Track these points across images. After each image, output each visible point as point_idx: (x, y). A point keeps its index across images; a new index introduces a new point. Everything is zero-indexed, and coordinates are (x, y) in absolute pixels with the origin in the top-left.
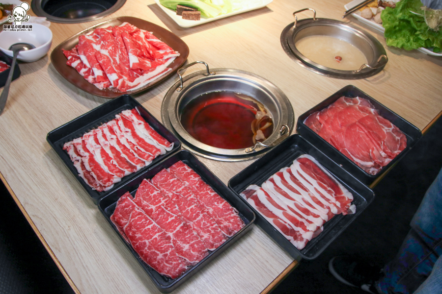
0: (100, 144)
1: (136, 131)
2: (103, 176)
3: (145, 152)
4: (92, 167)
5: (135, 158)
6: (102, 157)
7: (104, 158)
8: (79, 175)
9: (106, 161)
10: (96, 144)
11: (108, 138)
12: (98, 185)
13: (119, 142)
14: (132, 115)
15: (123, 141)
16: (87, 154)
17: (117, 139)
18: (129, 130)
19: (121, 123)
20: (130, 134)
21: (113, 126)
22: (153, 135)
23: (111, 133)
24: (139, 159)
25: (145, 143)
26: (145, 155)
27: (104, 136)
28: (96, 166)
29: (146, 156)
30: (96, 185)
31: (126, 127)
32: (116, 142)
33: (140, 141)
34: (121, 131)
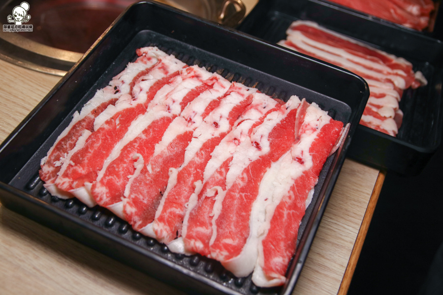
0: (183, 109)
1: (274, 165)
2: (89, 160)
3: (213, 221)
4: (106, 127)
5: (181, 206)
6: (145, 132)
7: (144, 137)
8: (77, 112)
9: (136, 145)
10: (180, 100)
11: (214, 116)
12: (57, 164)
13: (210, 146)
14: (314, 130)
15: (222, 152)
16: (142, 98)
17: (223, 135)
18: (266, 148)
19: (276, 118)
20: (254, 155)
21: (256, 107)
22: (285, 212)
23: (231, 114)
24: (181, 218)
25: (246, 207)
26: (203, 224)
27: (214, 105)
28: (114, 133)
29: (202, 230)
30: (58, 159)
31: (271, 135)
32: (210, 137)
33: (243, 190)
34: (251, 131)
